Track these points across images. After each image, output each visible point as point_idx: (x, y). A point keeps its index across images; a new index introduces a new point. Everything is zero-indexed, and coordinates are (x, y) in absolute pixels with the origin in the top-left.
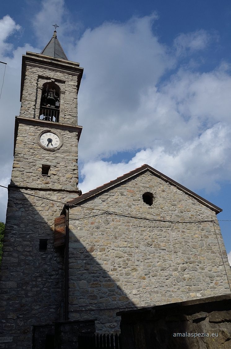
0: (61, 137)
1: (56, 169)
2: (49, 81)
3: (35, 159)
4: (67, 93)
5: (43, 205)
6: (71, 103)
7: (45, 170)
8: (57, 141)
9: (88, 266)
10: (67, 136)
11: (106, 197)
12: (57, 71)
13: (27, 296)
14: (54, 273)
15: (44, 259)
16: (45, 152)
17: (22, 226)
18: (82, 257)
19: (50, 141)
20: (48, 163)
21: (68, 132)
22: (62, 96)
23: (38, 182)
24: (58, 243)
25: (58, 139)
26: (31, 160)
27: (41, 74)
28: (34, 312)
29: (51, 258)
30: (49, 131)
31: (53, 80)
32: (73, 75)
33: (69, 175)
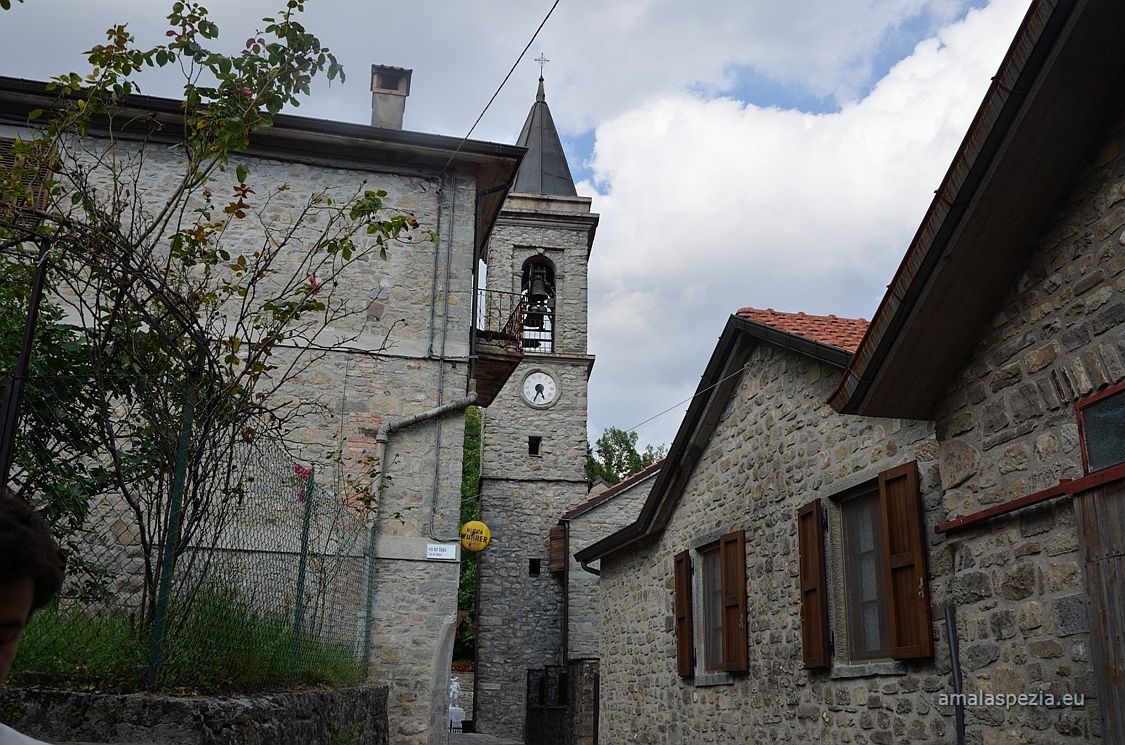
0: (559, 379)
1: (551, 443)
2: (534, 253)
3: (517, 426)
4: (568, 278)
5: (533, 506)
6: (575, 302)
7: (534, 444)
8: (552, 389)
9: (594, 604)
10: (569, 376)
11: (624, 502)
12: (548, 228)
13: (515, 636)
14: (550, 607)
15: (536, 587)
16: (532, 412)
17: (504, 539)
18: (587, 591)
19: (539, 388)
20: (538, 433)
21: (570, 368)
22: (559, 284)
23: (524, 468)
24: (555, 566)
25: (553, 385)
26: (511, 430)
27: (517, 241)
28: (525, 656)
29: (546, 587)
30: (538, 371)
31: (541, 251)
32: (579, 231)
33: (572, 452)
